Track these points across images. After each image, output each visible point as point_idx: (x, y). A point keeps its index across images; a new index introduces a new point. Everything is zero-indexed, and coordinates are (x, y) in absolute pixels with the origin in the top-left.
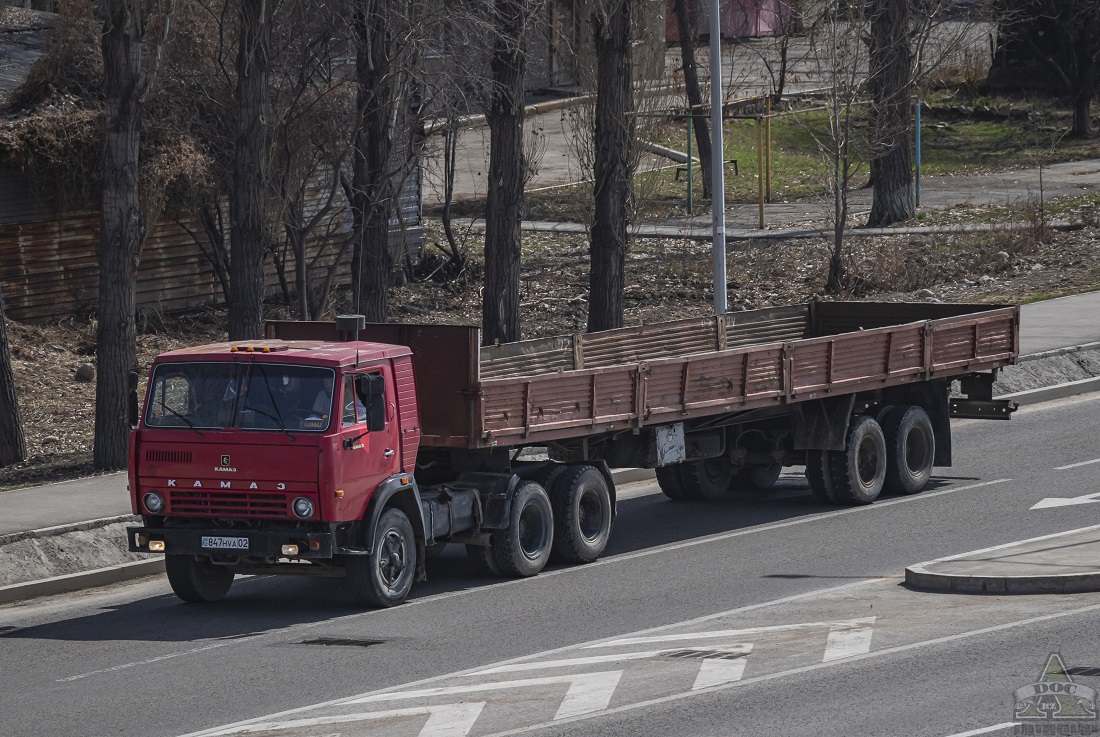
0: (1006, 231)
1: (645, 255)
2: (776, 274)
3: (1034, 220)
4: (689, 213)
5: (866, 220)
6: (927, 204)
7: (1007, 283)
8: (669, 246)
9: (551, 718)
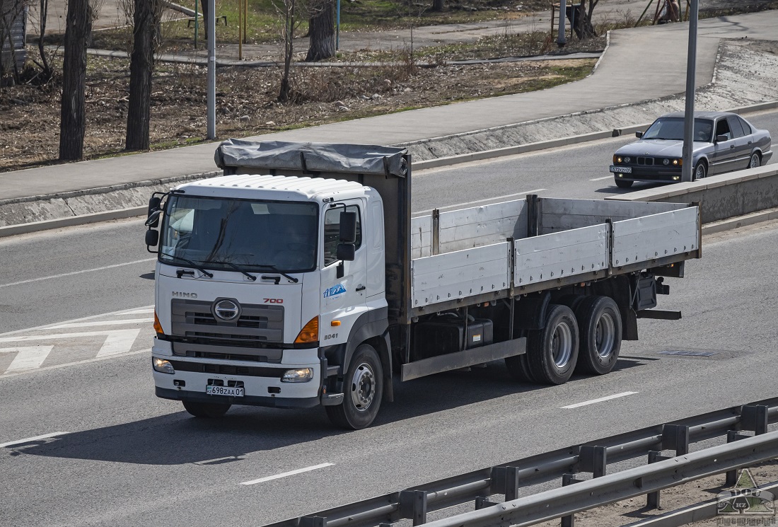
0: (390, 67)
1: (167, 74)
2: (248, 88)
3: (406, 60)
4: (196, 48)
5: (305, 57)
6: (343, 49)
7: (389, 99)
8: (182, 68)
9: (94, 357)
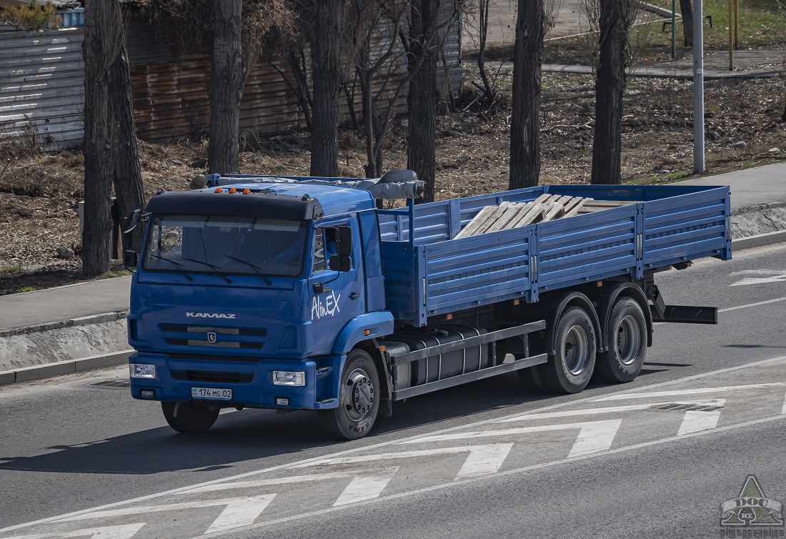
1: (638, 92)
2: (743, 107)
4: (673, 57)
8: (657, 84)
9: (565, 456)
